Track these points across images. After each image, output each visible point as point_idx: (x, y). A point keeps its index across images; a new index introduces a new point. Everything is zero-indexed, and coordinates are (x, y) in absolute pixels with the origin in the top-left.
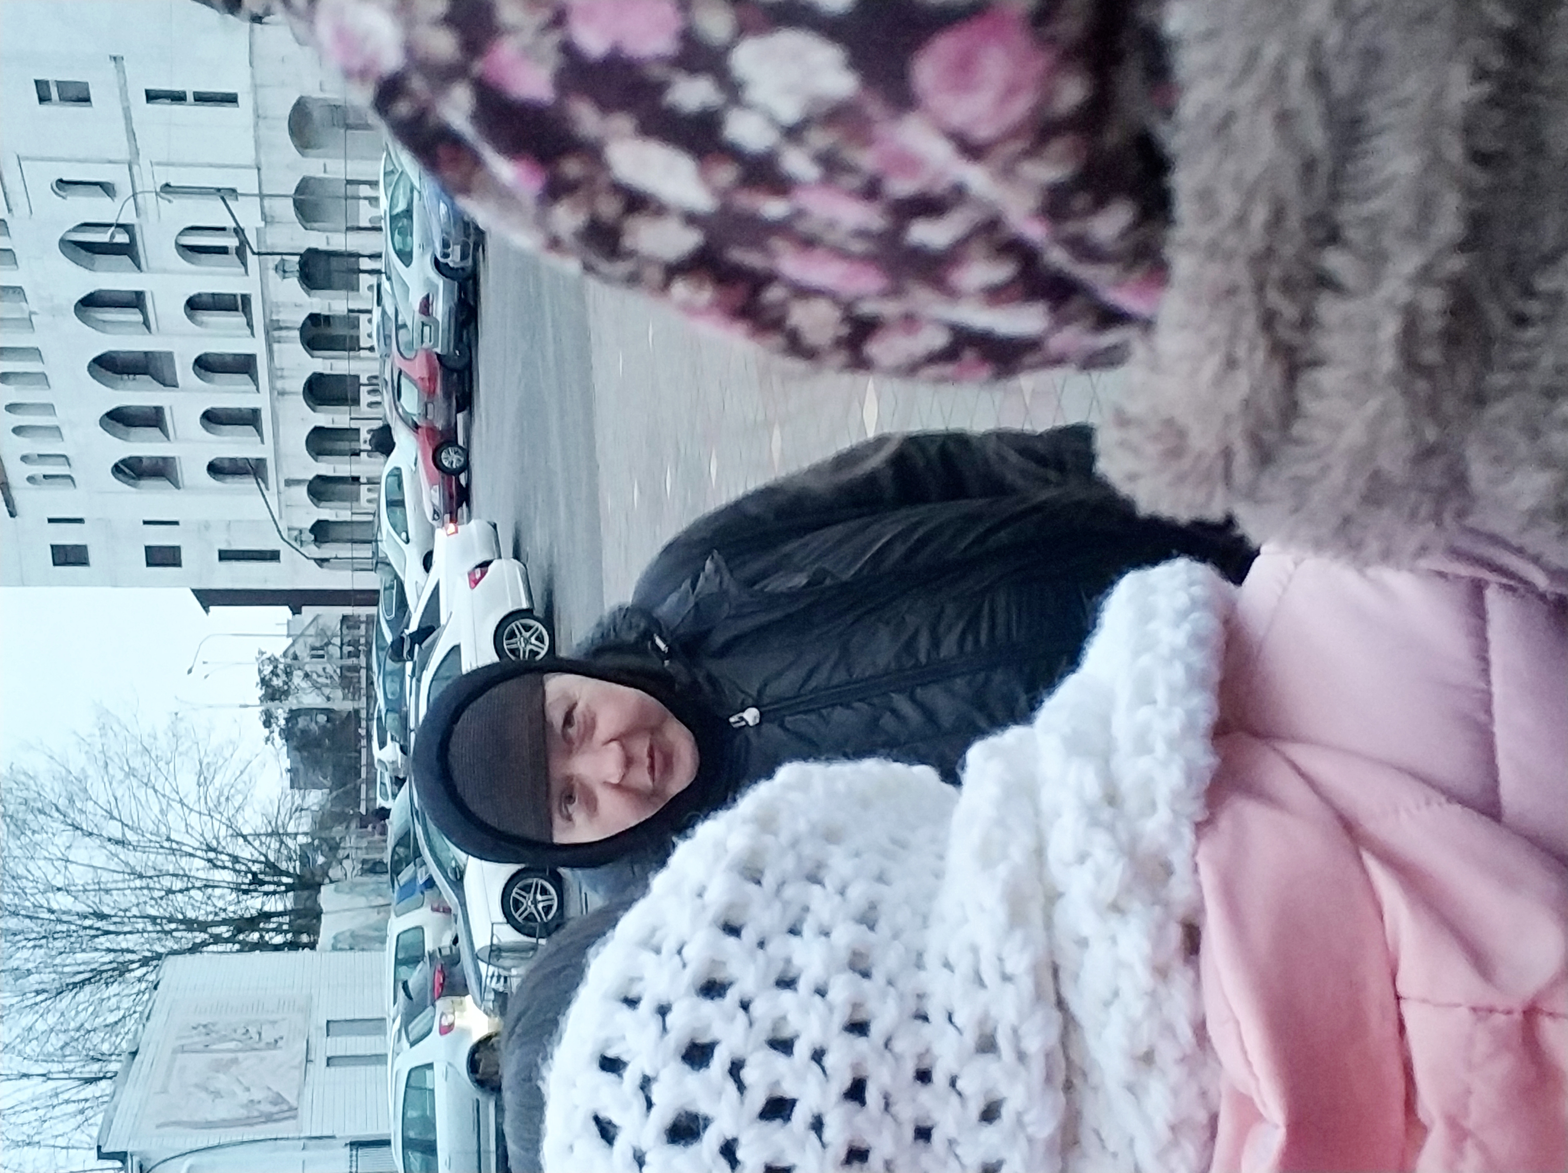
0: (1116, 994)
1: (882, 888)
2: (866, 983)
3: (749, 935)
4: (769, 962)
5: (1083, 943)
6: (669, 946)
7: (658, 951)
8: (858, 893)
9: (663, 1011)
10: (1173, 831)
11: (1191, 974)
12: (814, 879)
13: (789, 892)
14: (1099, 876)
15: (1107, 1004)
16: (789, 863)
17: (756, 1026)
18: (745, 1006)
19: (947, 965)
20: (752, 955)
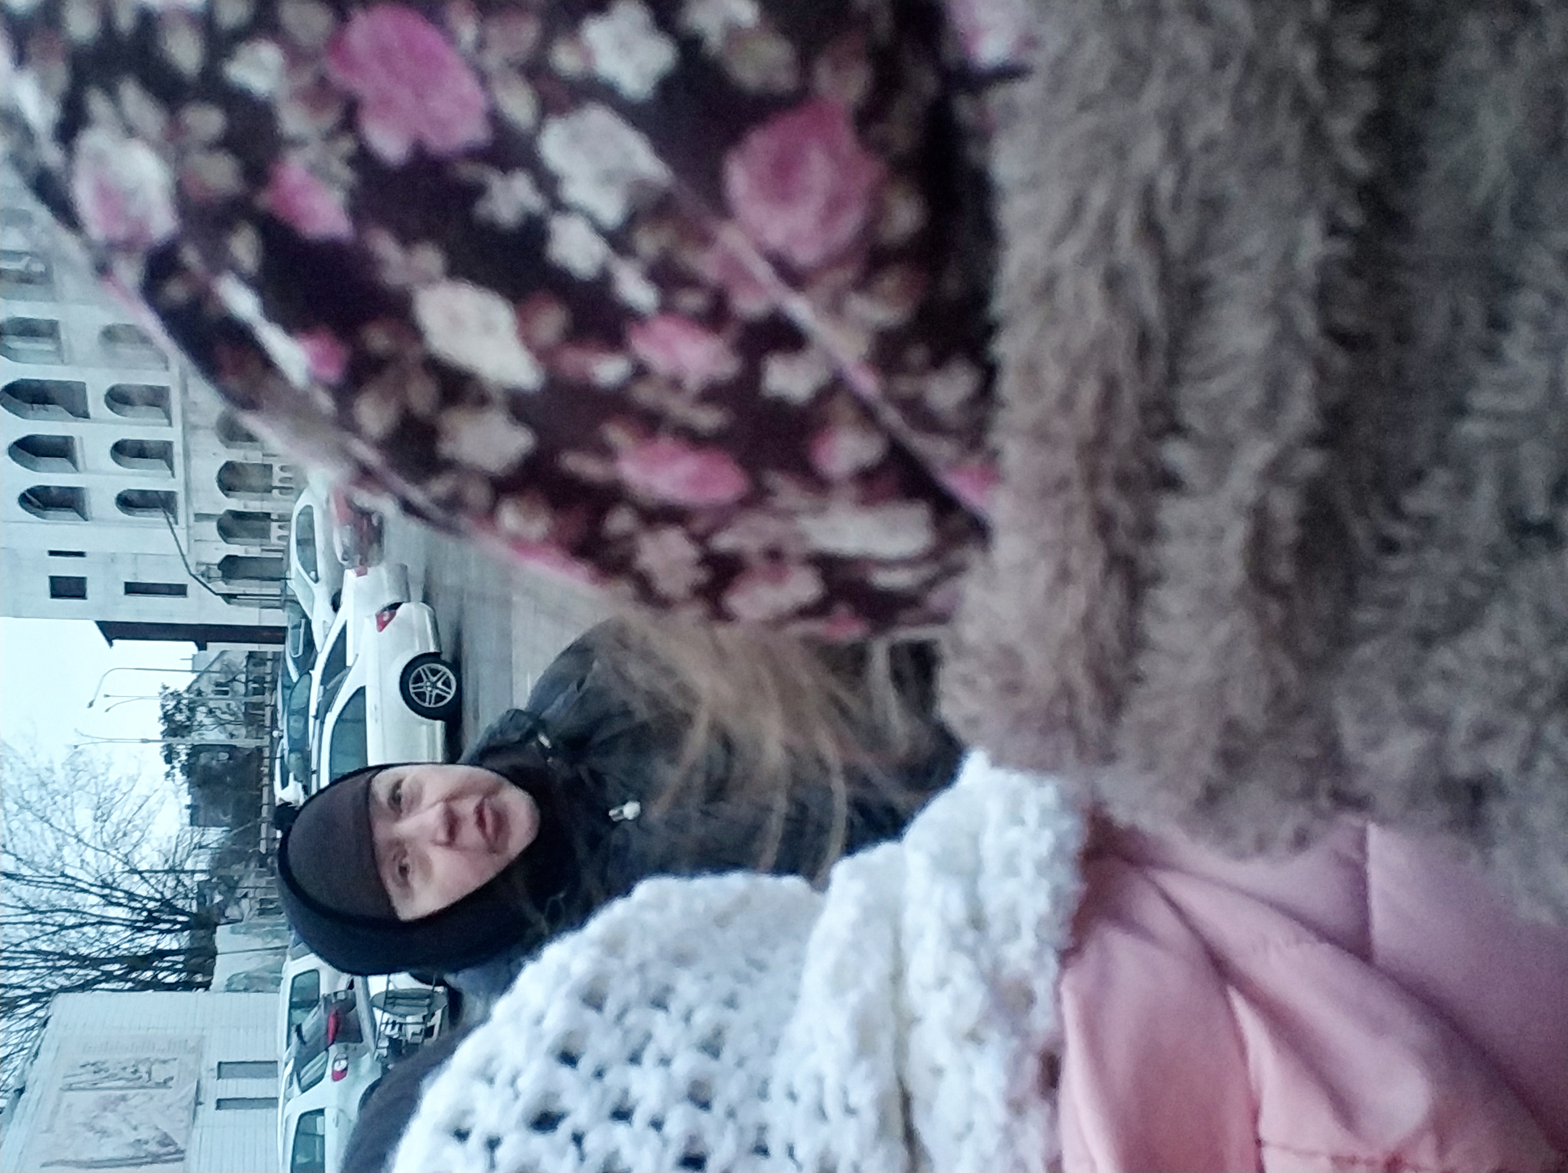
0: (969, 1127)
1: (730, 1014)
2: (704, 1117)
3: (586, 1064)
4: (605, 1092)
5: (938, 1072)
6: (502, 1077)
7: (491, 1081)
8: (703, 1018)
9: (493, 1144)
10: (1037, 956)
11: (1047, 1108)
12: (660, 1003)
13: (631, 1019)
14: (958, 1001)
15: (960, 1138)
16: (633, 988)
17: (588, 1162)
18: (578, 1139)
19: (792, 1096)
20: (586, 1086)
